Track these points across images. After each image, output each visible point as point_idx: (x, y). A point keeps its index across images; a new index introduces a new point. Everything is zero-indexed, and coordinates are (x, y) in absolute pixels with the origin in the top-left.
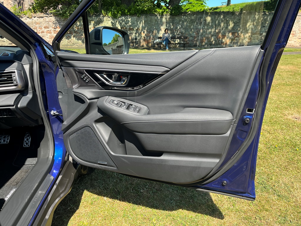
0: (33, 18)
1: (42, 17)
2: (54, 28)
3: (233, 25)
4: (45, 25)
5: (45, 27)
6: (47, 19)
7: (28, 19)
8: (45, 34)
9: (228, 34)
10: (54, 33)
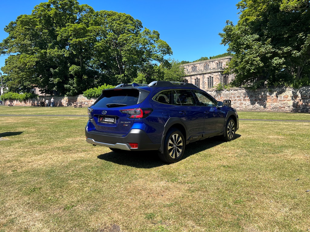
0: (230, 91)
1: (237, 90)
2: (244, 97)
4: (238, 95)
5: (237, 97)
6: (240, 91)
7: (227, 91)
8: (237, 101)
10: (244, 101)
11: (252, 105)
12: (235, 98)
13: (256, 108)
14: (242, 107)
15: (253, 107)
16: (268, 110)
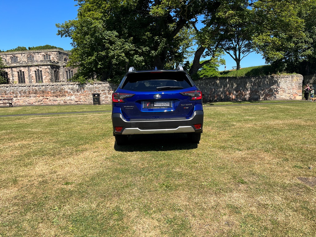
0: (94, 84)
1: (101, 84)
2: (109, 91)
4: (102, 89)
5: (102, 91)
6: (104, 85)
7: (91, 85)
10: (108, 94)
12: (99, 91)
14: (108, 100)
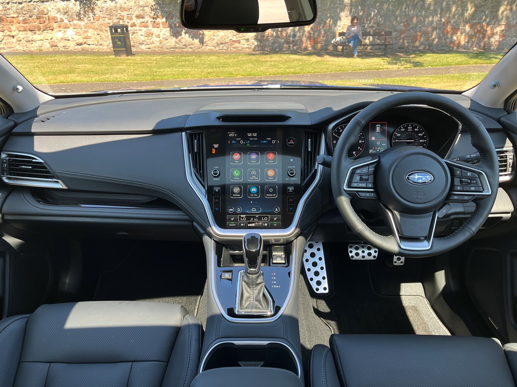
2: (154, 18)
3: (473, 9)
5: (138, 17)
6: (142, 2)
8: (138, 28)
9: (464, 26)
10: (154, 27)
11: (174, 39)
12: (131, 19)
13: (184, 43)
14: (153, 43)
15: (176, 42)
16: (208, 48)
